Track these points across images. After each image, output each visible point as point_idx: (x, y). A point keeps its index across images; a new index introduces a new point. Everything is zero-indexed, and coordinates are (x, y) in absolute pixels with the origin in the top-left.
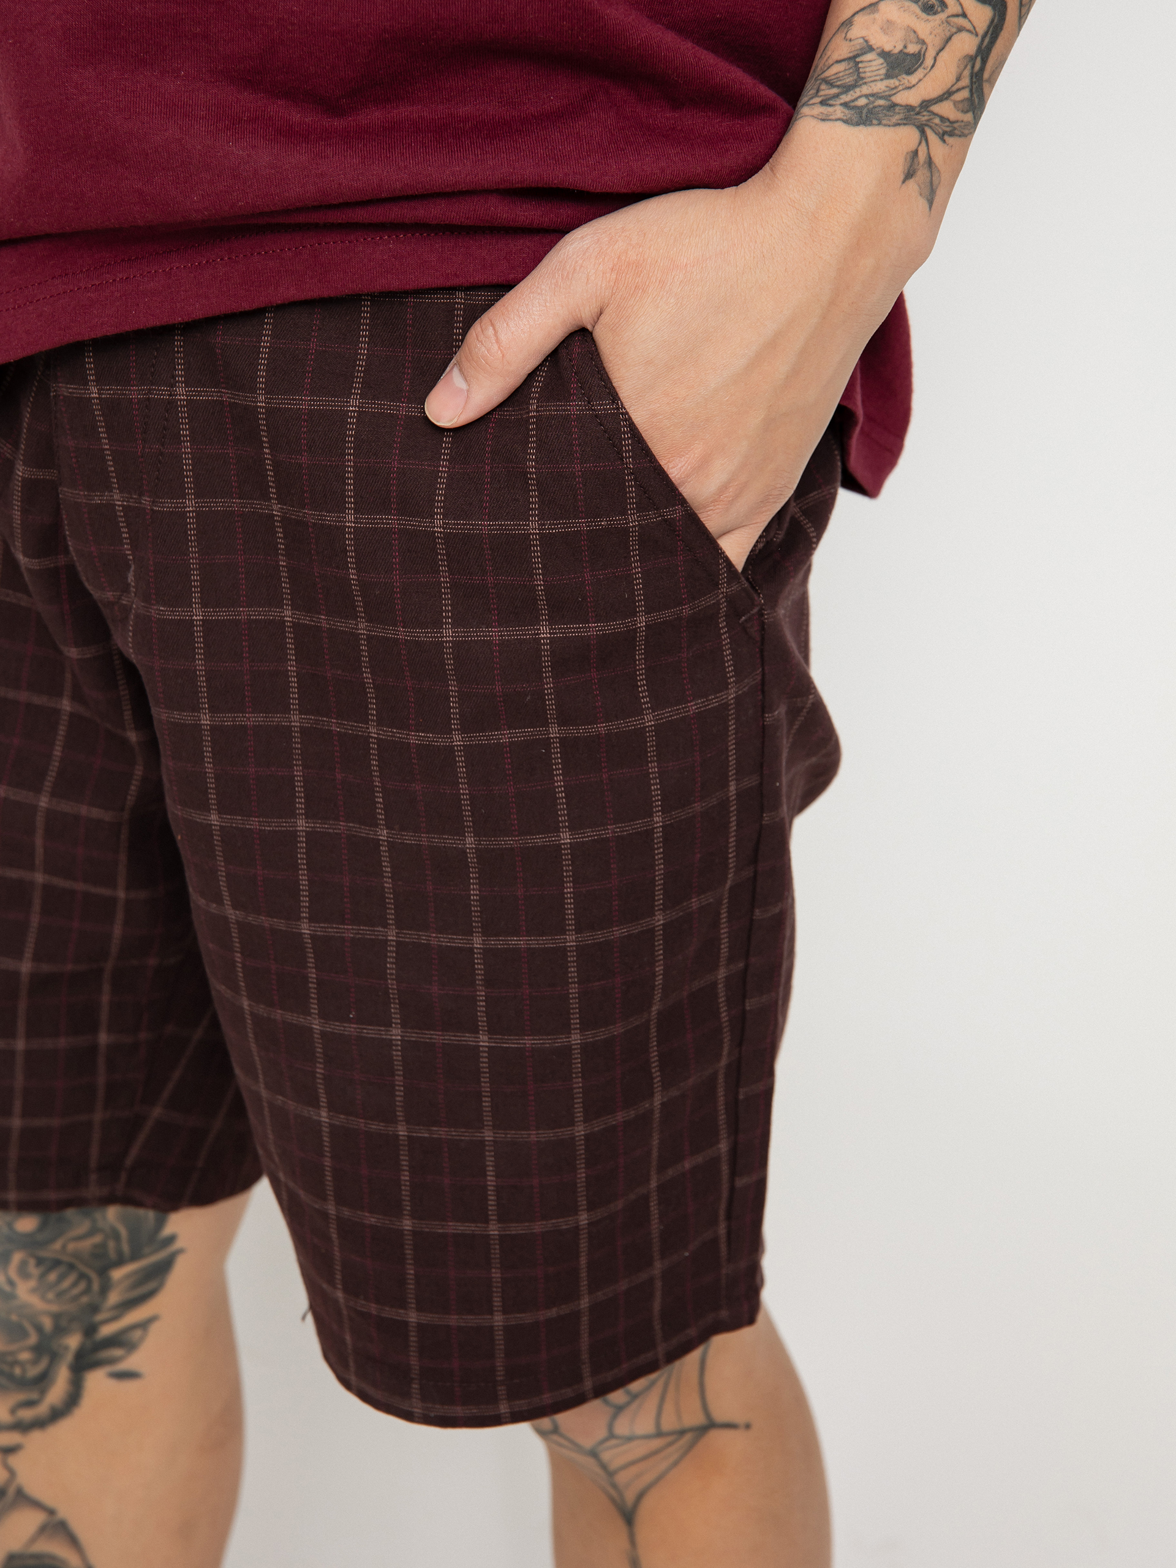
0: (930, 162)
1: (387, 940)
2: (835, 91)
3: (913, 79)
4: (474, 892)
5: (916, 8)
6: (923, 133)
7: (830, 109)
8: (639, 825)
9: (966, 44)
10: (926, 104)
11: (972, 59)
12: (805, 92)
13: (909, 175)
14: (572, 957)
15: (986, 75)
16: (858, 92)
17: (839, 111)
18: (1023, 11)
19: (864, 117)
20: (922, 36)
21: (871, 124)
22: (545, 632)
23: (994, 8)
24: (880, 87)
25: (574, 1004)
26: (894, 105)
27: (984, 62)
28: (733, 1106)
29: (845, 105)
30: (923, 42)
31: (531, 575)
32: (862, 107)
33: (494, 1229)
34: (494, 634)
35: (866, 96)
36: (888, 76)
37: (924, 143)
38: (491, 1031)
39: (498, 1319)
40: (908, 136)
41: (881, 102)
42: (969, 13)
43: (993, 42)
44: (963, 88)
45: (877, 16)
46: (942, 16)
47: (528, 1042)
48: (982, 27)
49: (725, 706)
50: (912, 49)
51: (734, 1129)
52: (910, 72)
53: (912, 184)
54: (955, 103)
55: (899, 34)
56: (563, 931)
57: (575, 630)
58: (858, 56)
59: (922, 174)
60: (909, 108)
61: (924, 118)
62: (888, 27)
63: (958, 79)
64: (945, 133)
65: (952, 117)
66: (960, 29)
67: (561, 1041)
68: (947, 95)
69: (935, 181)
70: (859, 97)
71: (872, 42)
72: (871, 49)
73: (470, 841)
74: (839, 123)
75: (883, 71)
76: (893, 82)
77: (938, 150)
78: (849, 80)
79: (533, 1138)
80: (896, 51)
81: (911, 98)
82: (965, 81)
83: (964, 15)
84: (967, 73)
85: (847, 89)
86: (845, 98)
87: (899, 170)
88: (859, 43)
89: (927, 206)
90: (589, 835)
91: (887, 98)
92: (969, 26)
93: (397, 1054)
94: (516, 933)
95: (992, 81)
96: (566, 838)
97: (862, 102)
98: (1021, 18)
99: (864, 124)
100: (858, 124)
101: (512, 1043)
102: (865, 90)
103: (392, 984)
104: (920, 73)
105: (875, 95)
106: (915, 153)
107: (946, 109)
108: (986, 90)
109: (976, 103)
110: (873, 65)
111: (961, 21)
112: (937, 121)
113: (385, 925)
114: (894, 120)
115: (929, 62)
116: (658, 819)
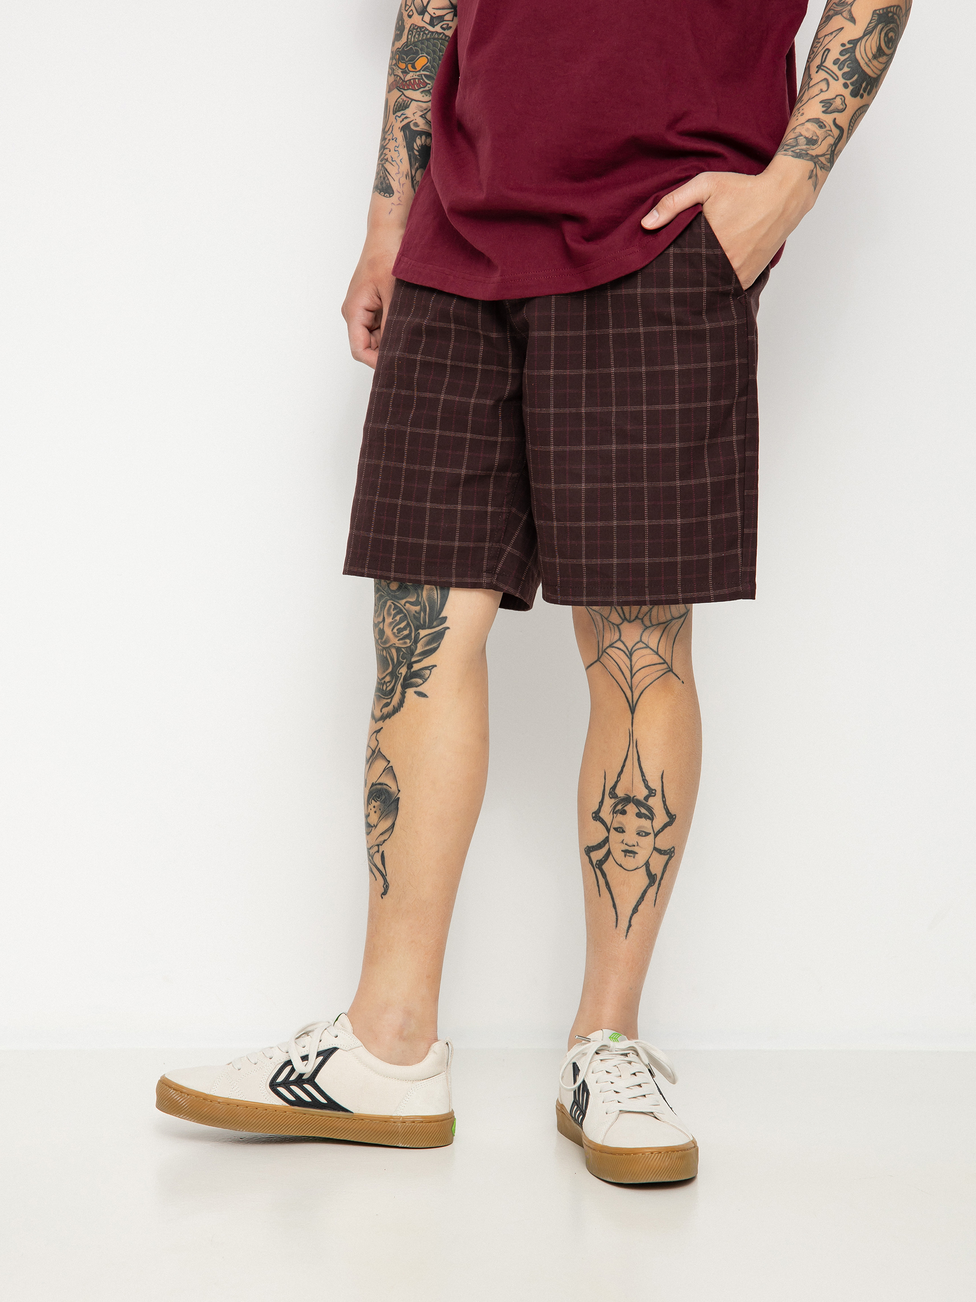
0: (816, 175)
1: (612, 411)
2: (789, 147)
3: (814, 147)
4: (644, 388)
5: (817, 126)
6: (815, 165)
7: (787, 152)
8: (702, 365)
9: (830, 140)
10: (817, 156)
11: (832, 145)
12: (780, 147)
13: (810, 177)
14: (677, 413)
15: (835, 153)
16: (797, 148)
17: (790, 153)
18: (849, 135)
19: (798, 156)
20: (818, 135)
21: (800, 158)
22: (672, 290)
23: (840, 131)
24: (804, 147)
25: (677, 431)
26: (808, 154)
27: (835, 147)
28: (742, 497)
29: (792, 151)
30: (818, 137)
31: (669, 268)
32: (798, 153)
33: (646, 522)
34: (654, 291)
35: (799, 149)
36: (807, 144)
37: (815, 168)
38: (648, 443)
39: (647, 560)
40: (810, 165)
41: (804, 152)
42: (832, 130)
43: (839, 141)
44: (828, 154)
45: (804, 126)
46: (825, 130)
47: (661, 446)
48: (836, 136)
49: (733, 326)
50: (815, 138)
51: (743, 508)
52: (813, 145)
53: (810, 180)
54: (826, 158)
55: (811, 132)
56: (674, 403)
57: (682, 290)
58: (797, 137)
59: (814, 178)
60: (812, 156)
61: (816, 160)
62: (808, 130)
63: (827, 151)
64: (822, 167)
65: (824, 163)
66: (830, 135)
67: (672, 445)
68: (823, 155)
69: (817, 182)
70: (797, 149)
71: (802, 133)
72: (802, 135)
73: (644, 369)
74: (790, 156)
75: (805, 143)
76: (808, 146)
77: (820, 172)
78: (794, 144)
79: (661, 485)
80: (810, 137)
81: (814, 153)
82: (829, 152)
83: (831, 131)
84: (830, 149)
85: (793, 147)
86: (792, 149)
87: (807, 175)
88: (798, 134)
89: (814, 189)
90: (685, 367)
91: (806, 151)
92: (832, 135)
93: (614, 455)
94: (658, 404)
95: (838, 155)
96: (677, 367)
97: (798, 151)
98: (848, 138)
99: (798, 158)
100: (796, 157)
101: (655, 447)
102: (799, 147)
103: (613, 427)
104: (816, 146)
105: (803, 150)
106: (813, 171)
107: (822, 159)
108: (835, 159)
109: (832, 161)
110: (802, 140)
111: (830, 132)
112: (820, 162)
113: (612, 406)
114: (808, 158)
115: (819, 143)
116: (709, 364)
